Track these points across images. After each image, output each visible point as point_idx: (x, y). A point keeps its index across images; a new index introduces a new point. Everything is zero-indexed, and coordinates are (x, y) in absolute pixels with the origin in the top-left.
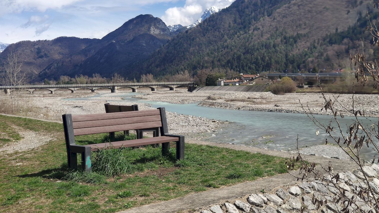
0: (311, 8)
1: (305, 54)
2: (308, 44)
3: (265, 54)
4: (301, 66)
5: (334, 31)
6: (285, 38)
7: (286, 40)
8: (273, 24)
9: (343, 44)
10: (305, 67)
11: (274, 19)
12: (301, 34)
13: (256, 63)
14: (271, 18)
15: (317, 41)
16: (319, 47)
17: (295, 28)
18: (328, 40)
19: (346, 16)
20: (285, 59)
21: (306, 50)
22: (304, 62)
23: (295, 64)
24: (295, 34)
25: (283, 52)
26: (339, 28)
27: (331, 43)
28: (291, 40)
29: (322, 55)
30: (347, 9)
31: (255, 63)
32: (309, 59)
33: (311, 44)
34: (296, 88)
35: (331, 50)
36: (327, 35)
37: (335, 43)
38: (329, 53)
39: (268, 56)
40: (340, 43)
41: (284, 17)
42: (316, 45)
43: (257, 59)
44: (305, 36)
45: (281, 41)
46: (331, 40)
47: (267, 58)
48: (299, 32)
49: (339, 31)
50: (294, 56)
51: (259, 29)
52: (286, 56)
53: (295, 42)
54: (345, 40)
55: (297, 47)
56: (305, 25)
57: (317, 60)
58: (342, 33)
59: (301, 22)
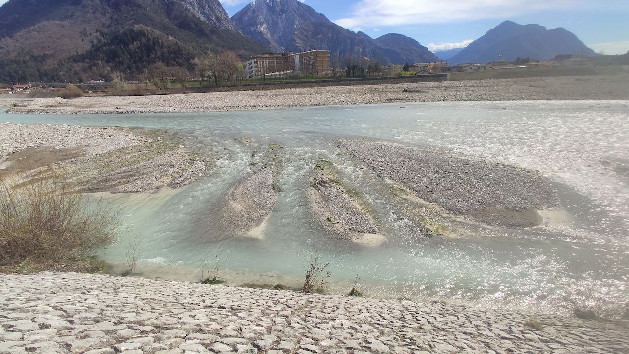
0: (50, 34)
1: (55, 69)
2: (56, 62)
3: (17, 68)
4: (55, 78)
5: (76, 53)
6: (33, 56)
7: (35, 58)
8: (17, 44)
9: (85, 63)
10: (58, 78)
11: (17, 41)
12: (48, 54)
13: (10, 75)
14: (13, 40)
15: (63, 60)
16: (66, 65)
17: (40, 49)
18: (72, 59)
19: (82, 43)
20: (38, 73)
21: (56, 66)
22: (57, 75)
23: (49, 77)
24: (42, 54)
25: (35, 67)
26: (78, 51)
27: (75, 61)
28: (40, 58)
29: (70, 70)
30: (81, 38)
31: (8, 75)
32: (61, 73)
33: (58, 62)
35: (77, 67)
36: (70, 56)
37: (79, 62)
38: (76, 68)
39: (21, 70)
40: (83, 62)
41: (26, 39)
42: (63, 63)
43: (10, 73)
44: (51, 55)
45: (30, 58)
46: (74, 59)
47: (20, 72)
48: (45, 53)
49: (79, 53)
50: (45, 70)
51: (3, 48)
52: (39, 70)
53: (44, 60)
54: (87, 60)
55: (46, 64)
56: (49, 47)
57: (68, 74)
58: (82, 55)
59: (44, 45)
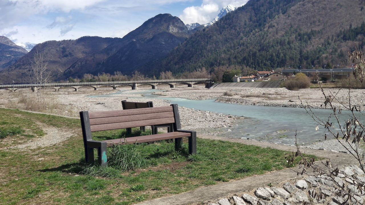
0: (325, 5)
1: (319, 50)
2: (322, 41)
3: (280, 51)
4: (315, 62)
5: (348, 27)
6: (299, 35)
7: (300, 37)
8: (288, 21)
9: (356, 40)
10: (319, 63)
11: (289, 17)
12: (315, 31)
13: (272, 60)
14: (286, 16)
15: (331, 37)
16: (333, 44)
17: (309, 24)
18: (342, 36)
19: (360, 12)
20: (299, 56)
21: (320, 46)
22: (318, 58)
23: (309, 60)
24: (310, 31)
25: (297, 49)
26: (353, 24)
27: (345, 39)
28: (305, 37)
29: (336, 51)
30: (361, 6)
31: (270, 59)
32: (323, 55)
33: (325, 41)
34: (311, 84)
35: (345, 46)
36: (341, 31)
37: (349, 39)
38: (343, 49)
39: (283, 53)
40: (354, 38)
41: (298, 14)
42: (330, 41)
43: (272, 55)
44: (319, 32)
45: (296, 38)
46: (344, 36)
47: (282, 55)
48: (313, 29)
49: (353, 27)
50: (308, 52)
51: (274, 26)
52: (301, 52)
53: (310, 38)
54: (359, 37)
55: (311, 43)
56: (319, 22)
57: (331, 56)
58: (356, 29)
59: (315, 19)
